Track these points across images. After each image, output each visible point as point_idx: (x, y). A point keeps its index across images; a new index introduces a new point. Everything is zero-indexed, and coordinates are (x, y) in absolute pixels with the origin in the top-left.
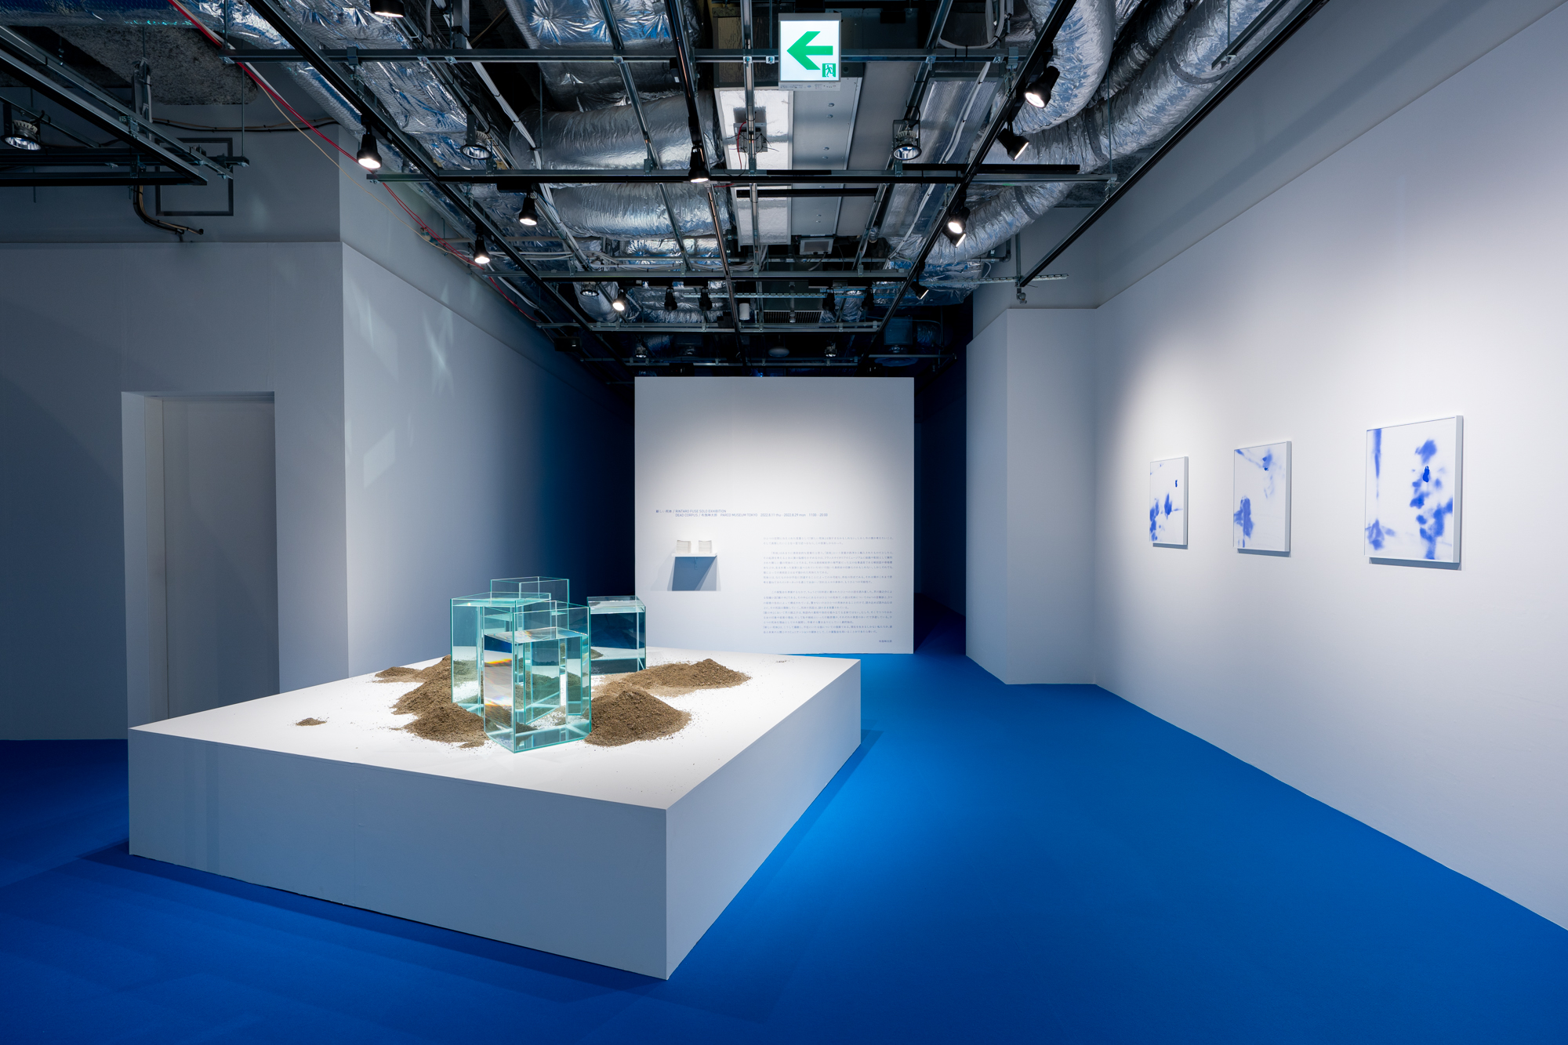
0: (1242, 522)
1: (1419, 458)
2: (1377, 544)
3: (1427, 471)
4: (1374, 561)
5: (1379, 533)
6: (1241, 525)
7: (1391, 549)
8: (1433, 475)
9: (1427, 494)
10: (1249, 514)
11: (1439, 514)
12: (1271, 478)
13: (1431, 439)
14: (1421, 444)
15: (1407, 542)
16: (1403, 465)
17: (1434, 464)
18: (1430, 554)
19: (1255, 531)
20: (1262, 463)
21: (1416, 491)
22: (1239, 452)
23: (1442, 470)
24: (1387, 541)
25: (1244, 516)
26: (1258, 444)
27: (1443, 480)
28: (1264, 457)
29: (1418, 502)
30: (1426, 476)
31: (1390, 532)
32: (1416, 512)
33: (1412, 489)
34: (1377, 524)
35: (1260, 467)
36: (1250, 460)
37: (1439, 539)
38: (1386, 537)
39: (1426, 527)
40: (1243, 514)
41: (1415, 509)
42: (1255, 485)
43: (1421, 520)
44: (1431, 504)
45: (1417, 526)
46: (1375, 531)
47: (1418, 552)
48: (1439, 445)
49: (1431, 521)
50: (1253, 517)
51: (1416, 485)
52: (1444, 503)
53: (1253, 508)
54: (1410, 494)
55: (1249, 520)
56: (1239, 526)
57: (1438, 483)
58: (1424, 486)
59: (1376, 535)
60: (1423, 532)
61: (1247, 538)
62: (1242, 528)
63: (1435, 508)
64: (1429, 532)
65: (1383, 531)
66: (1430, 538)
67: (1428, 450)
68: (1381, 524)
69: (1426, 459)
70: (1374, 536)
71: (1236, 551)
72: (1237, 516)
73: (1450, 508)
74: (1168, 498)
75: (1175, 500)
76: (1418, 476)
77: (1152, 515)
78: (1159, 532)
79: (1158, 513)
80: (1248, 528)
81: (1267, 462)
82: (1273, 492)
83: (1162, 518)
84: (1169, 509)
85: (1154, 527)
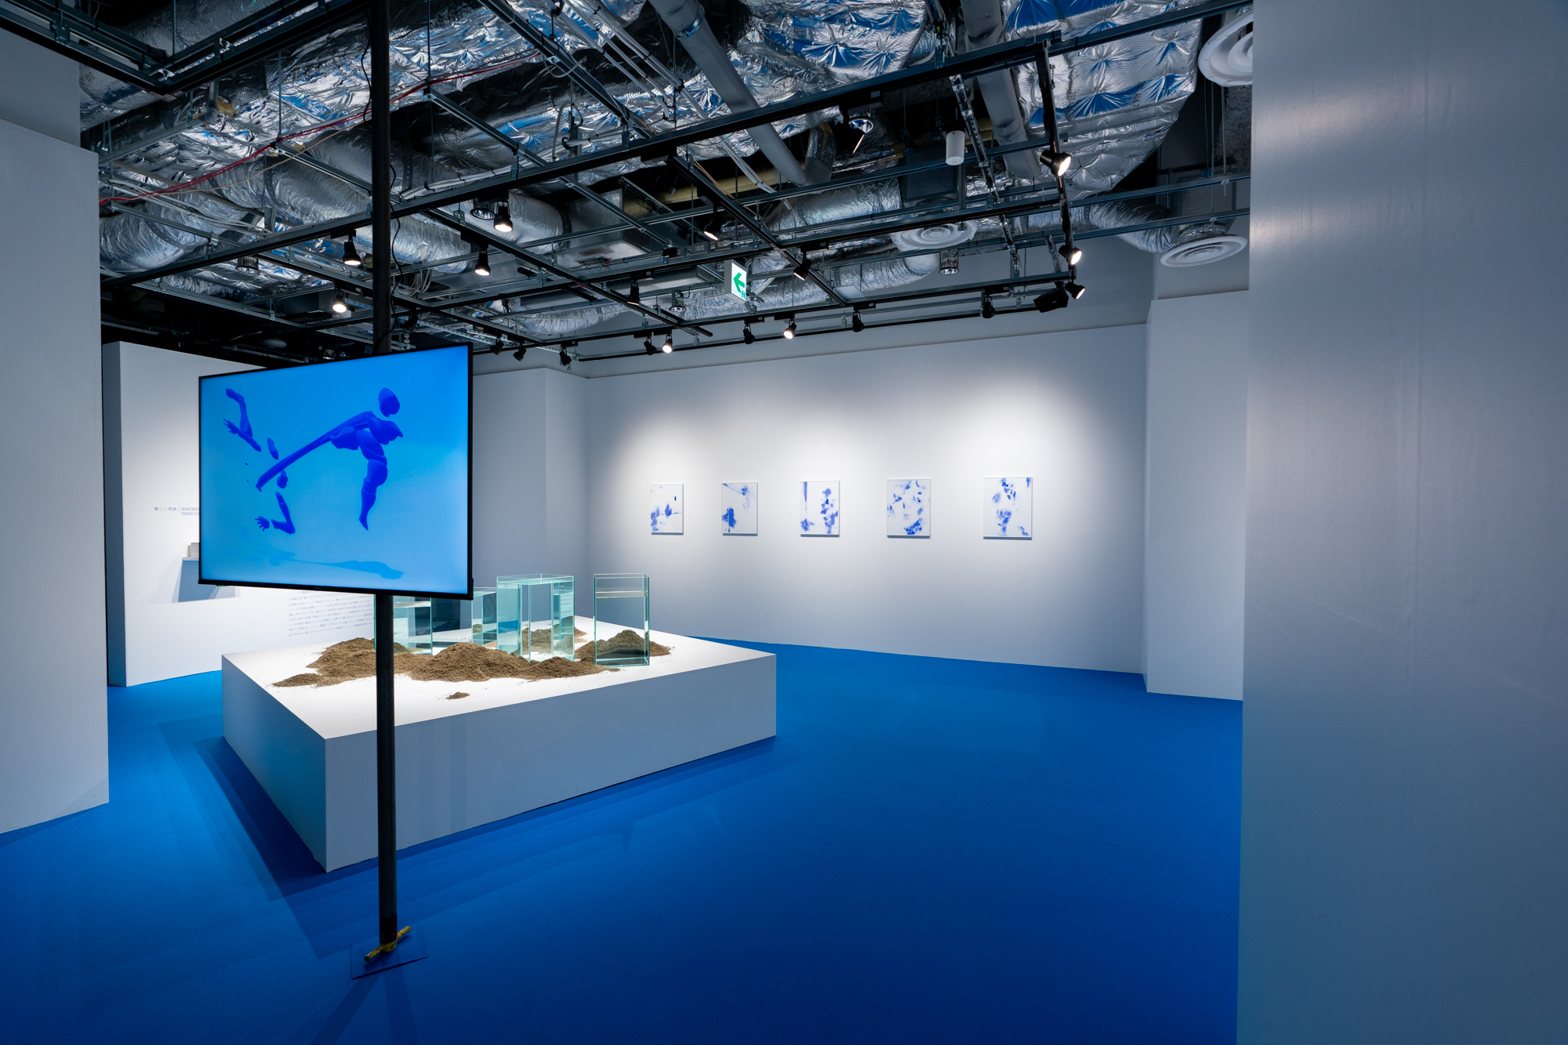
0: (728, 519)
1: (824, 495)
2: (806, 529)
3: (827, 500)
4: (803, 536)
5: (807, 524)
7: (812, 530)
8: (830, 502)
9: (828, 509)
10: (733, 515)
11: (832, 517)
12: (748, 499)
13: (829, 488)
14: (825, 490)
15: (819, 527)
16: (817, 498)
17: (830, 498)
18: (829, 532)
19: (737, 525)
20: (741, 491)
21: (823, 507)
22: (725, 484)
23: (833, 500)
24: (810, 527)
25: (730, 517)
26: (740, 482)
27: (834, 504)
28: (742, 488)
29: (824, 512)
30: (827, 502)
31: (812, 524)
32: (823, 516)
34: (806, 520)
35: (739, 493)
36: (733, 489)
37: (832, 526)
39: (827, 521)
40: (728, 516)
41: (822, 514)
42: (737, 503)
43: (825, 519)
44: (829, 513)
45: (824, 521)
46: (805, 523)
47: (824, 531)
48: (832, 490)
49: (829, 519)
50: (735, 517)
51: (823, 505)
52: (834, 513)
53: (735, 513)
54: (821, 509)
55: (733, 519)
56: (726, 521)
57: (832, 505)
58: (826, 506)
59: (805, 525)
60: (826, 523)
61: (731, 528)
62: (728, 523)
63: (831, 514)
65: (809, 523)
66: (829, 525)
67: (828, 492)
68: (808, 520)
69: (827, 496)
71: (724, 534)
72: (725, 517)
73: (837, 514)
74: (668, 506)
75: (674, 508)
76: (823, 502)
77: (653, 516)
78: (658, 526)
79: (658, 515)
80: (732, 522)
81: (744, 491)
82: (748, 506)
83: (662, 518)
84: (668, 512)
85: (654, 523)
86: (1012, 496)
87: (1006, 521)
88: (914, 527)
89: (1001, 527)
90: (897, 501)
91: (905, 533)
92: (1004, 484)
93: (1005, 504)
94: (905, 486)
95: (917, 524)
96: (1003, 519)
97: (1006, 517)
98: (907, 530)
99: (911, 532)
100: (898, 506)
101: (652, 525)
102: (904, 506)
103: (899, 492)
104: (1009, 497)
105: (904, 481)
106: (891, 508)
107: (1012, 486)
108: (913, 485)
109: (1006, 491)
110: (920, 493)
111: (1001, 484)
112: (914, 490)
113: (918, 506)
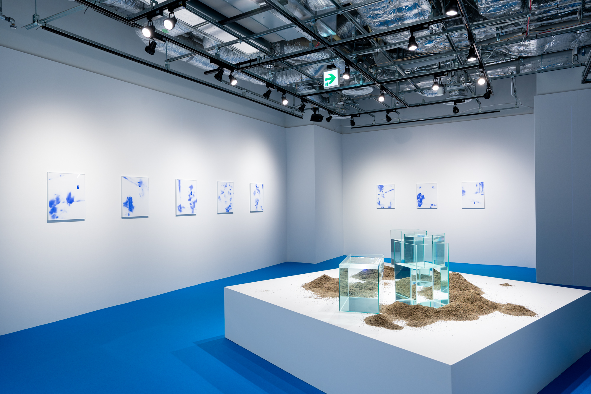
0: (128, 206)
2: (180, 211)
3: (191, 192)
5: (181, 208)
6: (127, 207)
7: (184, 212)
8: (193, 193)
9: (192, 198)
10: (132, 203)
11: (194, 203)
12: (142, 190)
13: (192, 185)
14: (190, 186)
15: (187, 210)
16: (186, 191)
17: (193, 191)
18: (193, 212)
19: (135, 210)
20: (138, 184)
21: (189, 197)
22: (125, 178)
24: (183, 210)
25: (129, 204)
26: (136, 176)
27: (195, 195)
28: (139, 181)
29: (190, 200)
30: (191, 194)
31: (184, 207)
32: (189, 202)
33: (189, 196)
34: (180, 206)
35: (137, 185)
36: (131, 182)
37: (194, 209)
38: (183, 209)
39: (192, 206)
40: (128, 203)
41: (189, 201)
42: (134, 193)
43: (191, 204)
44: (193, 200)
45: (190, 206)
46: (180, 207)
47: (190, 212)
48: (193, 186)
49: (193, 204)
50: (134, 204)
51: (189, 195)
52: (195, 200)
53: (133, 200)
54: (188, 198)
55: (132, 205)
56: (126, 208)
57: (194, 195)
58: (191, 196)
59: (180, 208)
60: (191, 207)
61: (130, 213)
62: (128, 209)
63: (193, 201)
64: (193, 207)
65: (182, 207)
67: (191, 187)
68: (182, 205)
69: (191, 189)
70: (180, 209)
71: (123, 218)
72: (125, 204)
73: (196, 201)
74: (70, 194)
75: (75, 195)
76: (189, 193)
77: (51, 203)
78: (58, 213)
79: (58, 202)
80: (131, 208)
81: (140, 184)
82: (143, 195)
83: (62, 206)
84: (70, 200)
85: (54, 210)
86: (259, 192)
87: (257, 204)
88: (229, 208)
89: (256, 207)
90: (222, 193)
91: (225, 211)
92: (257, 187)
93: (257, 196)
94: (225, 186)
95: (230, 206)
96: (256, 203)
97: (257, 201)
98: (226, 209)
99: (228, 211)
100: (222, 196)
101: (51, 213)
102: (225, 197)
103: (223, 188)
104: (258, 192)
105: (225, 182)
106: (220, 197)
107: (259, 188)
108: (228, 185)
109: (257, 190)
110: (230, 190)
111: (256, 187)
112: (228, 187)
113: (229, 197)
